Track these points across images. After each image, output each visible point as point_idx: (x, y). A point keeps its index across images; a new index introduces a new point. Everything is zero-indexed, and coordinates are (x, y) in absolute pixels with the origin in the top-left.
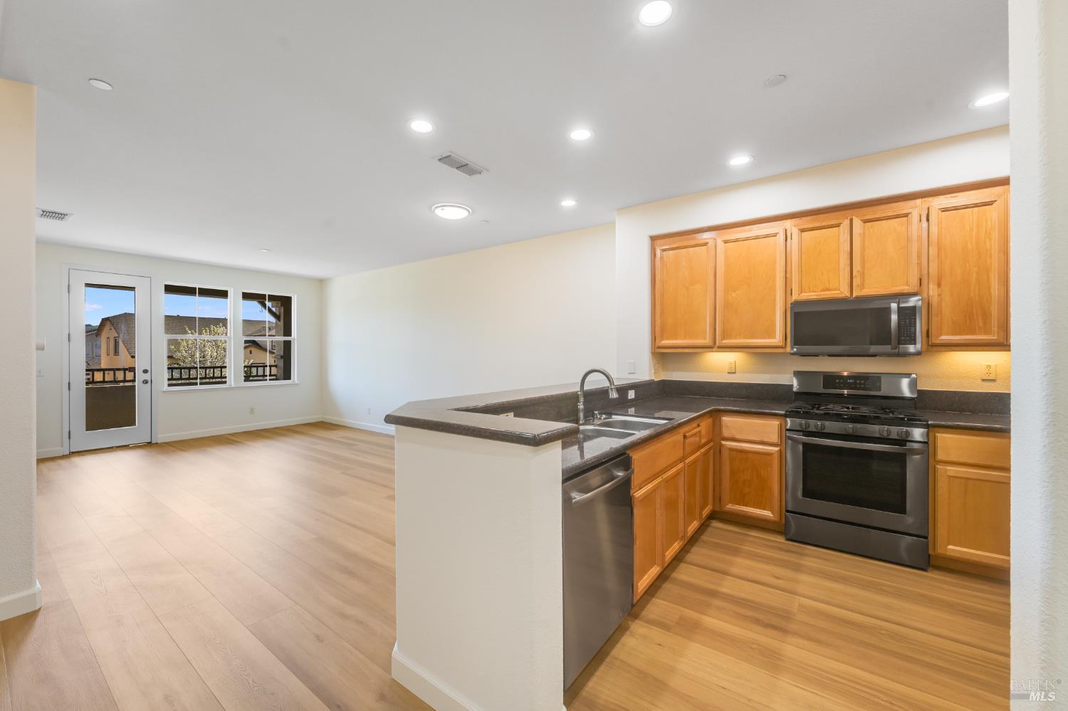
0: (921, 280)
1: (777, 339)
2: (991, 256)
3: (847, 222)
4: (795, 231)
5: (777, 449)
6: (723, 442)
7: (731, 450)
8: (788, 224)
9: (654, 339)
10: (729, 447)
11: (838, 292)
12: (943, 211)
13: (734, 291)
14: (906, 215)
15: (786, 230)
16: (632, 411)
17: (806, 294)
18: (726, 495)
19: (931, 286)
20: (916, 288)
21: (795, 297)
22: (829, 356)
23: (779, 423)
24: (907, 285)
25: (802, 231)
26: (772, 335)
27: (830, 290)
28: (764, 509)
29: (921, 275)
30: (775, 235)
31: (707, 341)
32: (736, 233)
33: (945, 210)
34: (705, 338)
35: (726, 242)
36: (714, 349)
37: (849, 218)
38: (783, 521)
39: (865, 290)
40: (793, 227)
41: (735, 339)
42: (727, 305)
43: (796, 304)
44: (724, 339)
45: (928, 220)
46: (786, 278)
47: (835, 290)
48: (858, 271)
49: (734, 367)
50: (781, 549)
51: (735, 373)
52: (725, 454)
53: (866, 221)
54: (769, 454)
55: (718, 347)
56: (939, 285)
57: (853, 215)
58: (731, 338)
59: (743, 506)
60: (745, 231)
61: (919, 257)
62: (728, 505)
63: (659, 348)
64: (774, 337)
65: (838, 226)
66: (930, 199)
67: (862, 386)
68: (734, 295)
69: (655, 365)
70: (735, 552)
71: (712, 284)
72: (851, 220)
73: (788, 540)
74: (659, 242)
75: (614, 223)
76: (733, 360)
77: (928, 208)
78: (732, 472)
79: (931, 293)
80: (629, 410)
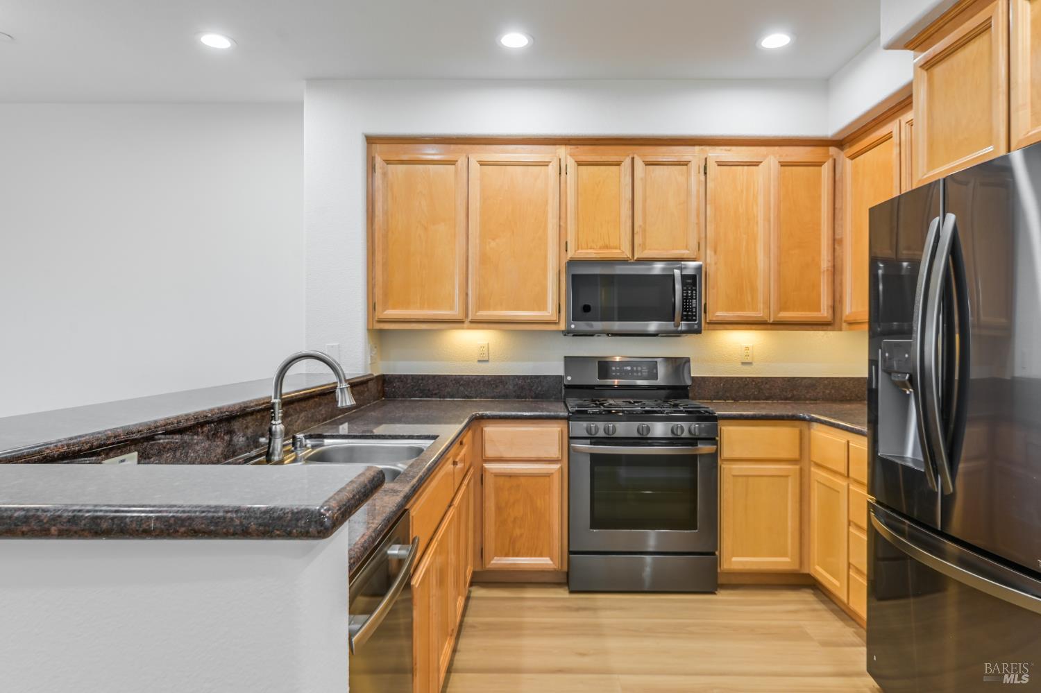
0: (699, 243)
1: (549, 312)
2: (757, 223)
3: (628, 161)
4: (571, 163)
5: (556, 467)
6: (487, 466)
7: (498, 475)
8: (562, 151)
9: (372, 307)
10: (494, 471)
11: (618, 251)
12: (719, 165)
13: (493, 239)
14: (686, 164)
15: (560, 160)
16: (344, 429)
17: (584, 251)
18: (490, 545)
19: (708, 252)
20: (695, 254)
21: (571, 254)
22: (608, 335)
23: (559, 429)
24: (686, 248)
25: (580, 164)
26: (542, 307)
27: (611, 248)
28: (541, 555)
29: (699, 239)
30: (546, 164)
31: (456, 313)
32: (495, 152)
33: (720, 164)
34: (452, 308)
35: (482, 164)
36: (465, 325)
37: (630, 157)
38: (565, 569)
39: (646, 252)
40: (568, 156)
41: (495, 310)
42: (484, 259)
43: (572, 263)
44: (479, 310)
45: (705, 173)
46: (560, 226)
47: (616, 248)
48: (640, 226)
49: (486, 352)
50: (569, 609)
51: (487, 361)
52: (489, 481)
53: (648, 164)
54: (548, 476)
55: (472, 322)
56: (715, 252)
57: (634, 154)
58: (489, 309)
59: (513, 556)
60: (507, 152)
61: (698, 216)
62: (493, 559)
63: (380, 321)
64: (545, 309)
65: (618, 164)
66: (707, 148)
67: (639, 374)
68: (493, 244)
69: (371, 350)
70: (516, 630)
71: (463, 224)
72: (633, 159)
73: (572, 592)
74: (378, 148)
75: (301, 105)
76: (484, 343)
77: (706, 159)
78: (499, 509)
79: (708, 261)
80: (341, 427)
